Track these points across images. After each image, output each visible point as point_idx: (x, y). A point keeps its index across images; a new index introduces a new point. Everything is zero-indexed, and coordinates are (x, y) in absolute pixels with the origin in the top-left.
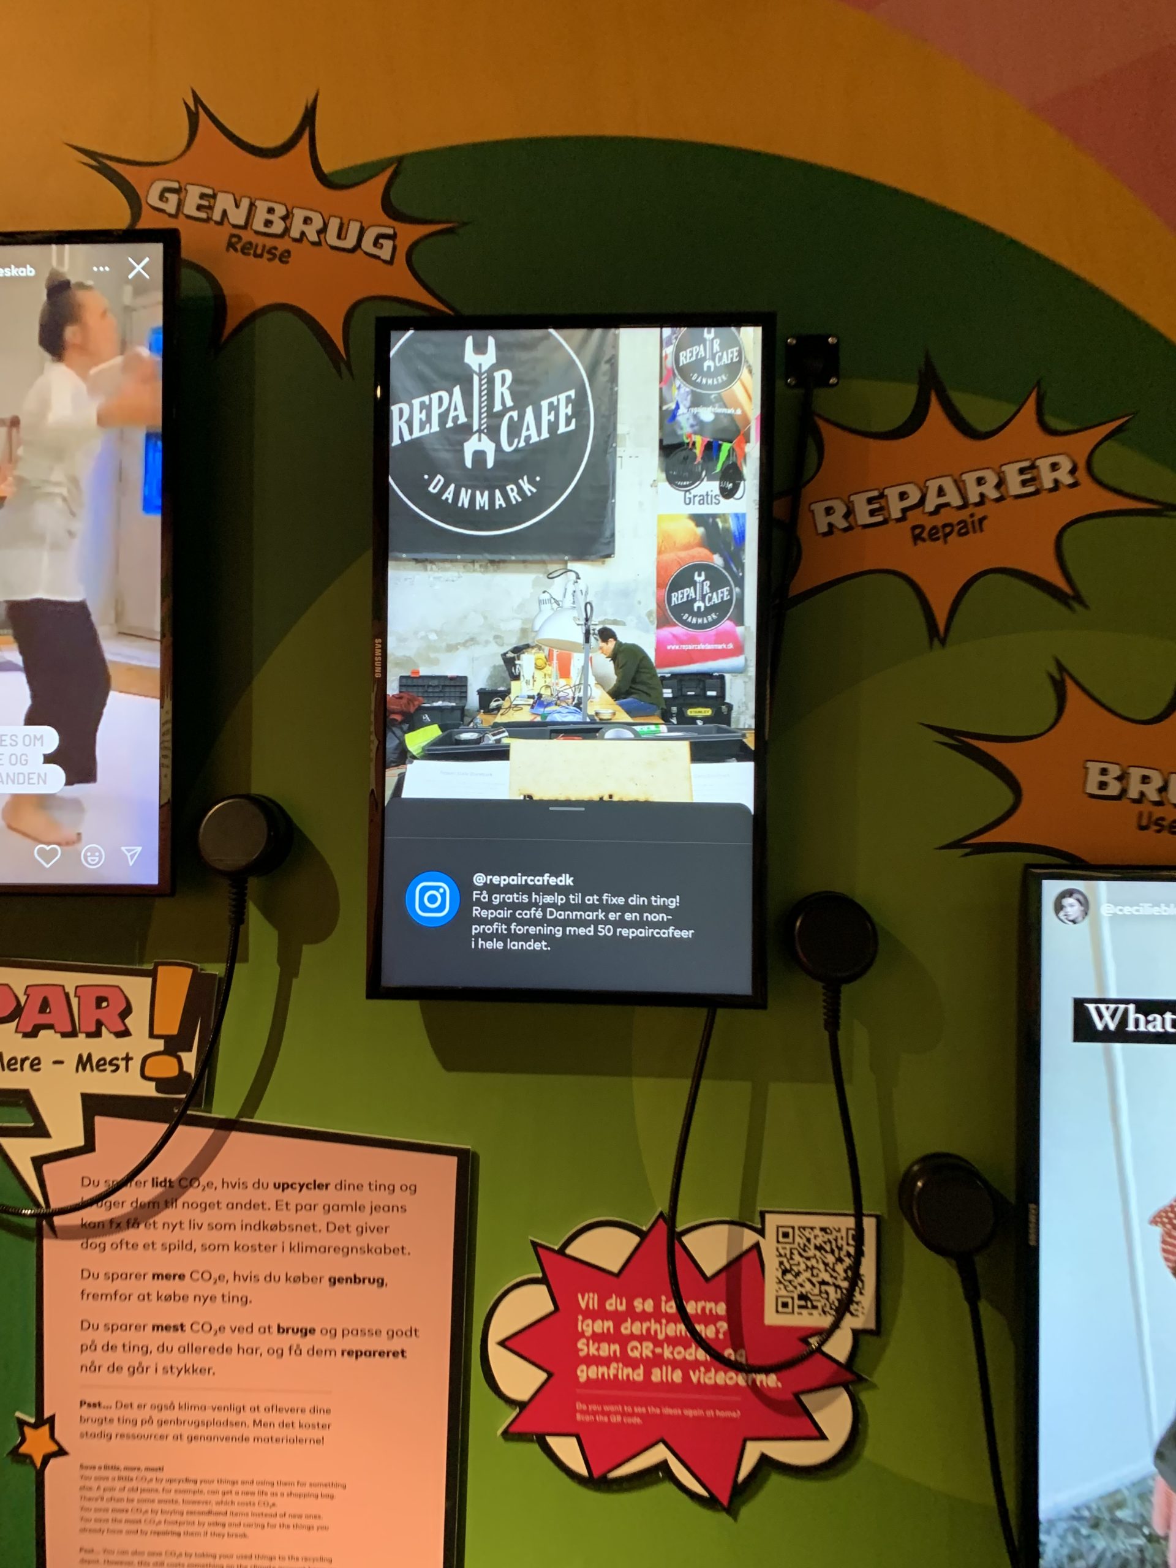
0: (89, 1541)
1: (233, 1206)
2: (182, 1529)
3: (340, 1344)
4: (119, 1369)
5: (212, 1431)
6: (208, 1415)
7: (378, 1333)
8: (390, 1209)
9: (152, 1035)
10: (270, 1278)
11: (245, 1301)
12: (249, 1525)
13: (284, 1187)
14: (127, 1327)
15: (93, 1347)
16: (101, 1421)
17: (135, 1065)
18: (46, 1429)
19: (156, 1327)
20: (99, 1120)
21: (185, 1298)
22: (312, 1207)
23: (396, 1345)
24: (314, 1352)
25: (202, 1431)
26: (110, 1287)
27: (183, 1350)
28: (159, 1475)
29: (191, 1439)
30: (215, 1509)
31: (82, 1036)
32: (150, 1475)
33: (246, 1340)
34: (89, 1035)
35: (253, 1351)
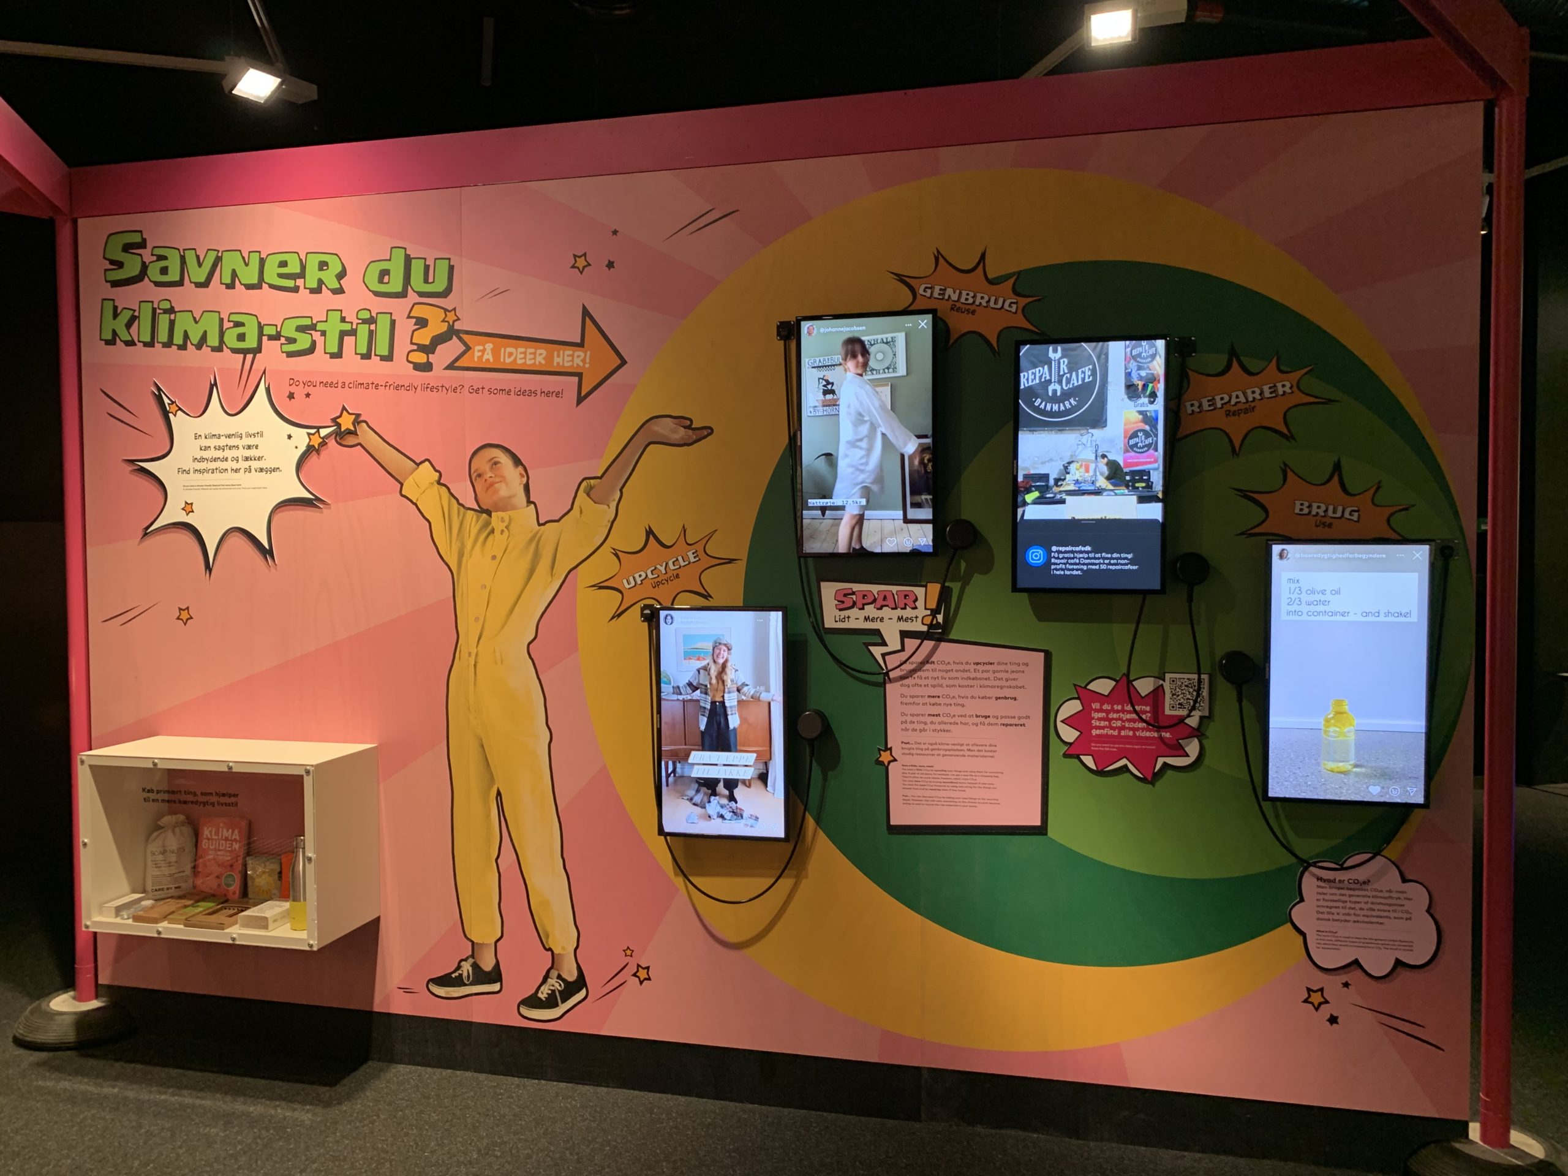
0: (906, 792)
1: (957, 671)
2: (941, 788)
3: (1000, 721)
4: (916, 730)
5: (952, 753)
6: (950, 747)
7: (1014, 717)
8: (1017, 672)
9: (926, 609)
10: (972, 697)
11: (963, 706)
12: (967, 787)
13: (978, 664)
14: (918, 715)
15: (906, 722)
16: (909, 749)
17: (919, 620)
18: (889, 752)
19: (929, 715)
20: (906, 640)
21: (940, 704)
22: (987, 671)
23: (1021, 722)
24: (990, 724)
25: (947, 753)
26: (912, 700)
27: (940, 723)
28: (932, 768)
29: (943, 756)
30: (954, 781)
31: (899, 609)
32: (928, 768)
33: (963, 720)
34: (902, 609)
35: (966, 724)
